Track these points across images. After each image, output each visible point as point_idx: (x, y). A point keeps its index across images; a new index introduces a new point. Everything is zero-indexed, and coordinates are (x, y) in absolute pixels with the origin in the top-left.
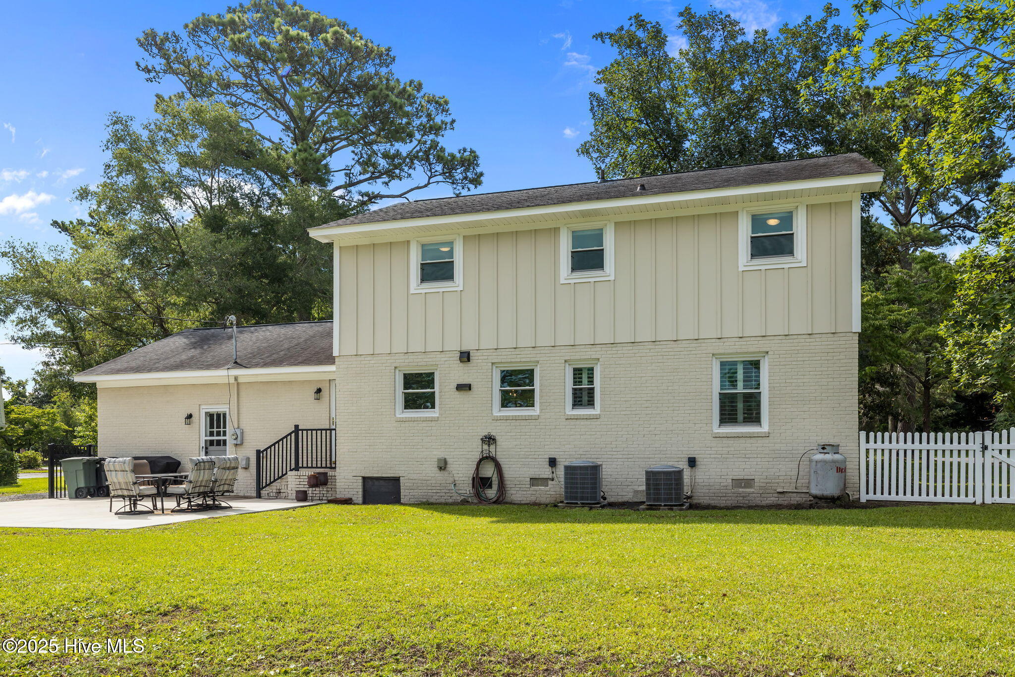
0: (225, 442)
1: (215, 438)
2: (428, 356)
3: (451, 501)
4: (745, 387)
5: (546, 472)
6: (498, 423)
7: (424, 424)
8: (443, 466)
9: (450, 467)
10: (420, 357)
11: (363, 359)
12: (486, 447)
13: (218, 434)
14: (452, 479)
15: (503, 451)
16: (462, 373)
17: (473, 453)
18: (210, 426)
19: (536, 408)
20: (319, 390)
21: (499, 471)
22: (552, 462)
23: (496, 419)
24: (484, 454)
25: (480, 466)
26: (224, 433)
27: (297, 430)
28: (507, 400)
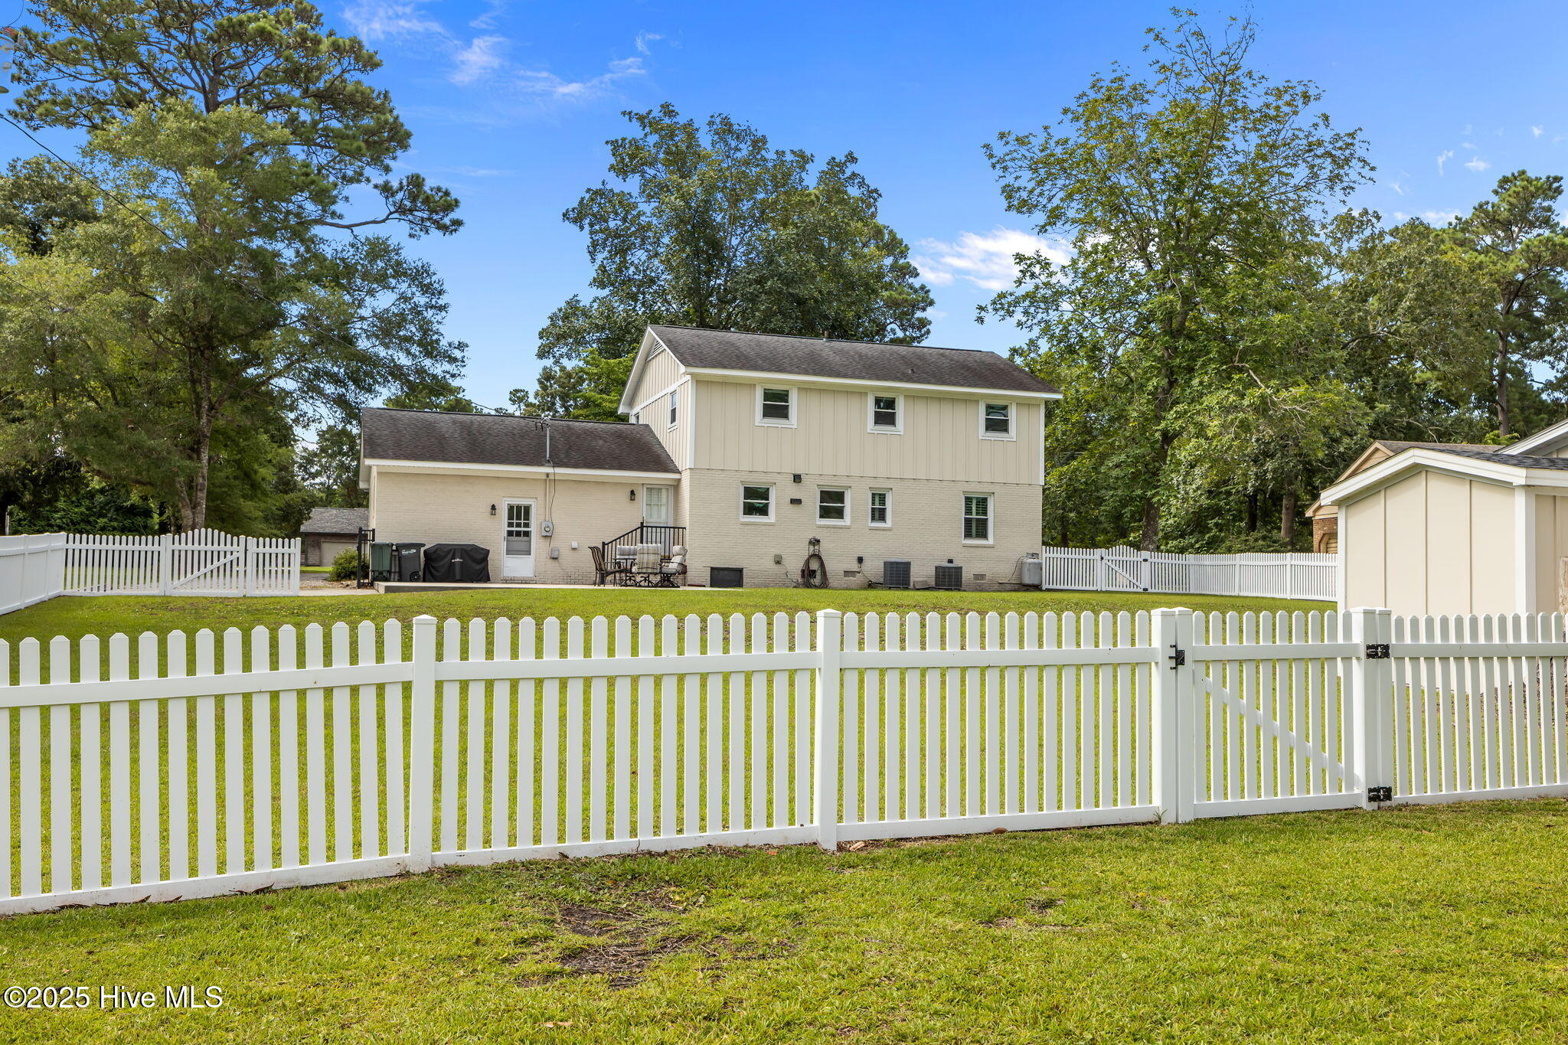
0: (527, 534)
1: (515, 529)
4: (977, 514)
5: (855, 567)
6: (820, 530)
7: (764, 528)
8: (778, 561)
9: (784, 562)
11: (714, 473)
12: (812, 548)
13: (518, 525)
14: (785, 570)
15: (825, 549)
16: (794, 491)
17: (802, 551)
18: (510, 517)
19: (847, 520)
20: (632, 493)
21: (822, 565)
22: (860, 560)
23: (820, 527)
24: (811, 552)
25: (807, 562)
26: (527, 525)
27: (642, 526)
28: (825, 513)
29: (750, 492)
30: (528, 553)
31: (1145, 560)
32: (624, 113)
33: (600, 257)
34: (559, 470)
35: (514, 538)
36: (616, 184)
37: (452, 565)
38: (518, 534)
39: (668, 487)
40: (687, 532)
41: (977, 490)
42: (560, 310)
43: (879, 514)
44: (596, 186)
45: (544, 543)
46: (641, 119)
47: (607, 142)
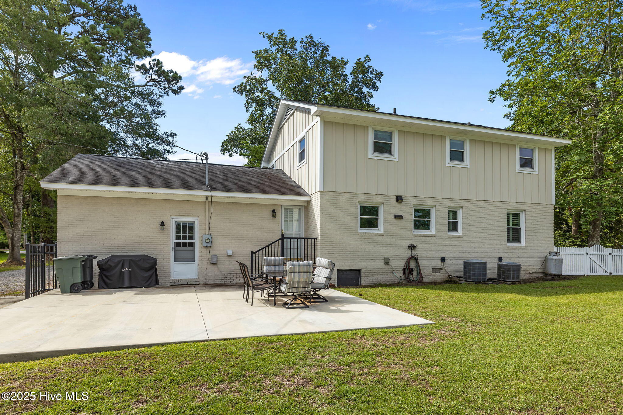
0: (192, 245)
1: (181, 241)
2: (379, 197)
3: (391, 282)
4: (514, 225)
5: (439, 265)
6: (416, 238)
7: (376, 237)
8: (387, 262)
9: (391, 263)
10: (374, 197)
11: (339, 194)
12: (410, 252)
13: (185, 238)
14: (392, 269)
15: (419, 251)
16: (397, 209)
17: (403, 255)
18: (178, 232)
19: (433, 230)
20: (274, 211)
21: (418, 265)
22: (443, 260)
23: (415, 236)
24: (410, 255)
25: (408, 263)
26: (191, 238)
27: (283, 237)
28: (418, 225)
29: (365, 210)
30: (193, 260)
31: (610, 254)
32: (260, 33)
33: (251, 110)
34: (215, 194)
35: (181, 248)
36: (257, 74)
37: (122, 273)
38: (185, 245)
39: (300, 208)
40: (319, 241)
41: (514, 208)
42: (232, 132)
43: (453, 226)
44: (249, 75)
45: (205, 252)
46: (269, 37)
47: (253, 52)
